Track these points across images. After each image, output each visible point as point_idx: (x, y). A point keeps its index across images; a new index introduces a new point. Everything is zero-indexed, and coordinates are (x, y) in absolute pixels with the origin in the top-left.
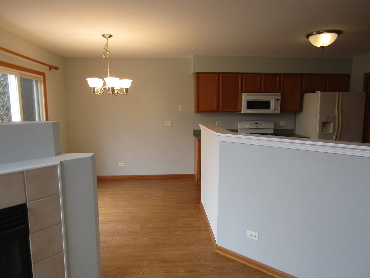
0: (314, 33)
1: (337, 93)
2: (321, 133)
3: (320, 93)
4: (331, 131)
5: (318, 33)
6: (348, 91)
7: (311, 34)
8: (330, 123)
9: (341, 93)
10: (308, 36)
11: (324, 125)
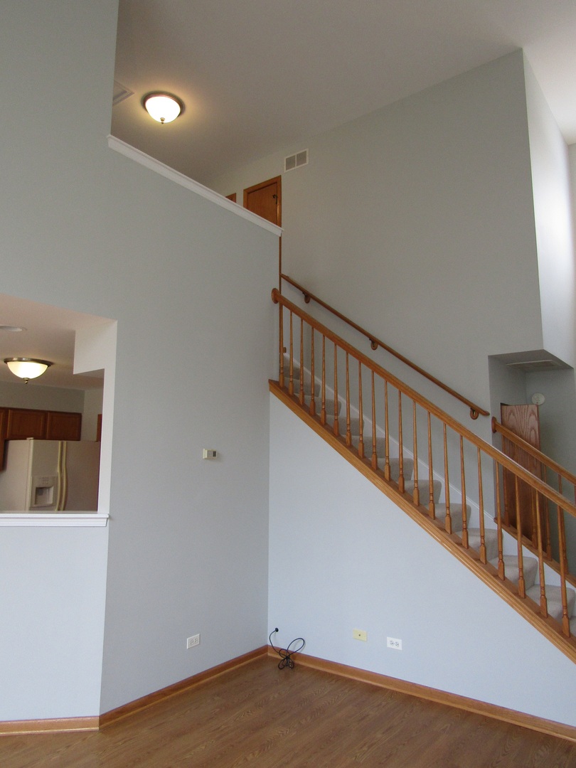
0: (15, 359)
1: (60, 442)
2: (34, 506)
3: (32, 441)
4: (51, 502)
5: (20, 360)
6: (79, 439)
7: (11, 360)
8: (49, 488)
9: (65, 442)
10: (6, 361)
11: (39, 491)
